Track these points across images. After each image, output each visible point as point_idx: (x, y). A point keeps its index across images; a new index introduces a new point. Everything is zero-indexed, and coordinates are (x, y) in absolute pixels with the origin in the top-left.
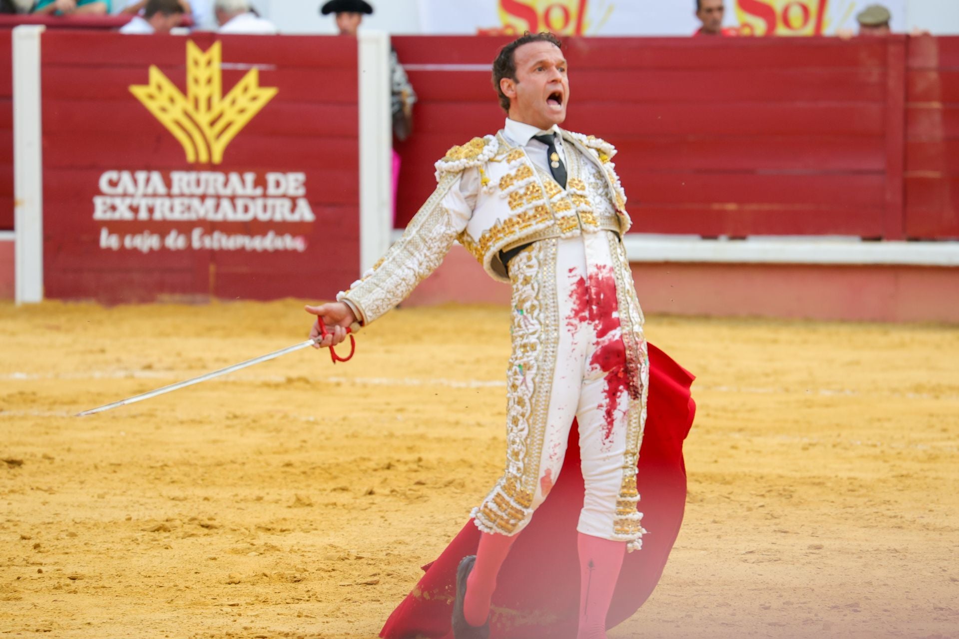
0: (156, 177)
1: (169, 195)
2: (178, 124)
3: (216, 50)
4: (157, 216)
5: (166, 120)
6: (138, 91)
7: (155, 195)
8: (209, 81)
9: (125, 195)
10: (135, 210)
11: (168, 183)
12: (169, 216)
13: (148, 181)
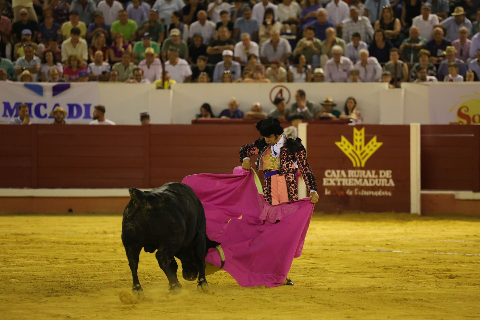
0: (343, 172)
1: (347, 178)
2: (350, 154)
3: (363, 130)
4: (344, 184)
5: (347, 153)
6: (338, 144)
7: (342, 177)
8: (361, 140)
9: (333, 178)
10: (336, 182)
11: (347, 174)
12: (347, 184)
13: (340, 173)
